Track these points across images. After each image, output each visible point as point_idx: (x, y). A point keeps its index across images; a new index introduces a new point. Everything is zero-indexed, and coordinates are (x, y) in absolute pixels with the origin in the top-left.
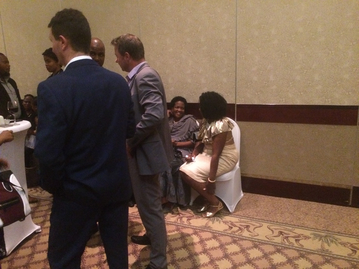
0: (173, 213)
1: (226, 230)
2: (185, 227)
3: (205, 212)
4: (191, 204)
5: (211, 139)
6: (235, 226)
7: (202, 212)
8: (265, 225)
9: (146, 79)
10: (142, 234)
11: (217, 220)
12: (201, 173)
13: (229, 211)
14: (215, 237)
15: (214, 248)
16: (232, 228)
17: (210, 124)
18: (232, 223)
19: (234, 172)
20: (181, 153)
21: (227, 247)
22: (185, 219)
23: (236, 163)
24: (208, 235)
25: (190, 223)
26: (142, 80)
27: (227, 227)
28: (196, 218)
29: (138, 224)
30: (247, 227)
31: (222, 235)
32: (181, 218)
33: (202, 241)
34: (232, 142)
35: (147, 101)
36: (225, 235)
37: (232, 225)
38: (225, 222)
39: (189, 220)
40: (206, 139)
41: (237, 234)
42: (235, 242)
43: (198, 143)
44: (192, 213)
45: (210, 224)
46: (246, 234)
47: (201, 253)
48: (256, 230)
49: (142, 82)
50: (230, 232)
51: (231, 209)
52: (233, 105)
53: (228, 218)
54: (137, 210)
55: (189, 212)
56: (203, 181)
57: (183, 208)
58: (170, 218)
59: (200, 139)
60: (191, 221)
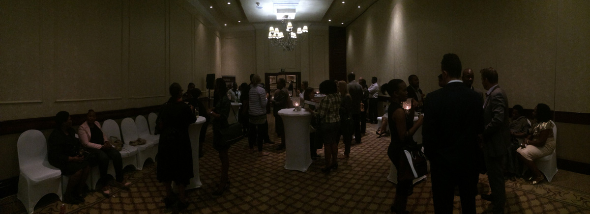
0: (511, 180)
1: (545, 194)
2: (518, 190)
3: (532, 181)
4: (523, 175)
5: (539, 133)
6: (551, 192)
7: (530, 180)
8: (572, 192)
9: (497, 96)
10: (490, 193)
11: (540, 187)
12: (530, 154)
13: (547, 181)
14: (537, 198)
15: (536, 206)
16: (549, 193)
17: (539, 123)
18: (549, 190)
19: (552, 156)
20: (517, 141)
21: (545, 206)
22: (518, 185)
23: (553, 150)
24: (533, 197)
25: (521, 188)
26: (494, 97)
27: (546, 192)
28: (526, 184)
29: (487, 186)
30: (560, 193)
31: (542, 197)
32: (516, 184)
33: (528, 201)
34: (552, 136)
35: (496, 110)
36: (544, 198)
37: (550, 190)
38: (545, 189)
39: (521, 185)
40: (536, 133)
41: (552, 197)
42: (550, 202)
43: (530, 136)
44: (524, 180)
45: (535, 189)
46: (558, 197)
47: (527, 209)
48: (565, 195)
49: (494, 98)
50: (547, 195)
51: (549, 179)
52: (553, 111)
53: (547, 186)
54: (487, 176)
55: (522, 180)
56: (531, 160)
57: (518, 177)
58: (509, 183)
59: (532, 133)
60: (522, 186)
